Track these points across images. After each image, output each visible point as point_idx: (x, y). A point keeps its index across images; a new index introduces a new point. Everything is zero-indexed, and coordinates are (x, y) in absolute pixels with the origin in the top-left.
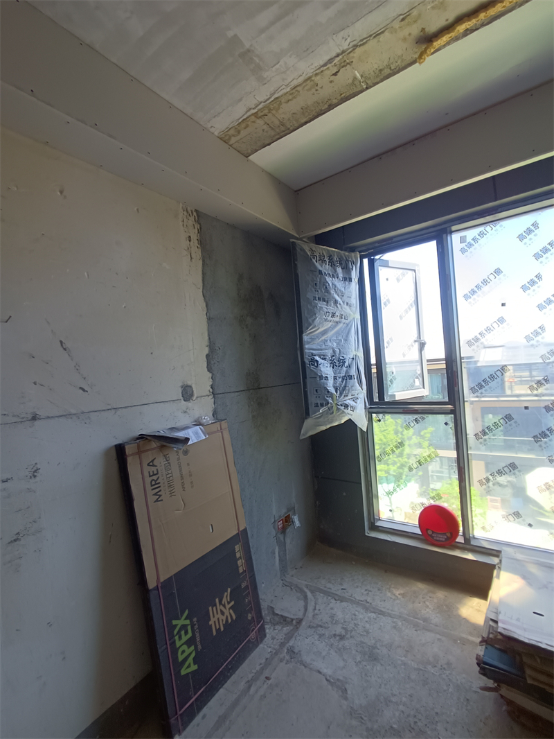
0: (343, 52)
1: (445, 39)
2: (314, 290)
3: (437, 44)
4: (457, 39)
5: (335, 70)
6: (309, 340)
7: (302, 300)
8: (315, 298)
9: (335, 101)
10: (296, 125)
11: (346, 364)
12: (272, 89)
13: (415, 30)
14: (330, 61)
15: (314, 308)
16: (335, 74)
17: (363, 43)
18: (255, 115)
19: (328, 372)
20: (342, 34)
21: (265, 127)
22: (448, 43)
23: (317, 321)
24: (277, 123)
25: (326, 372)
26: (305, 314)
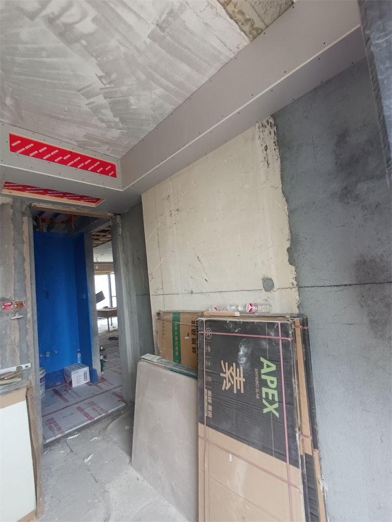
18: (226, 5)
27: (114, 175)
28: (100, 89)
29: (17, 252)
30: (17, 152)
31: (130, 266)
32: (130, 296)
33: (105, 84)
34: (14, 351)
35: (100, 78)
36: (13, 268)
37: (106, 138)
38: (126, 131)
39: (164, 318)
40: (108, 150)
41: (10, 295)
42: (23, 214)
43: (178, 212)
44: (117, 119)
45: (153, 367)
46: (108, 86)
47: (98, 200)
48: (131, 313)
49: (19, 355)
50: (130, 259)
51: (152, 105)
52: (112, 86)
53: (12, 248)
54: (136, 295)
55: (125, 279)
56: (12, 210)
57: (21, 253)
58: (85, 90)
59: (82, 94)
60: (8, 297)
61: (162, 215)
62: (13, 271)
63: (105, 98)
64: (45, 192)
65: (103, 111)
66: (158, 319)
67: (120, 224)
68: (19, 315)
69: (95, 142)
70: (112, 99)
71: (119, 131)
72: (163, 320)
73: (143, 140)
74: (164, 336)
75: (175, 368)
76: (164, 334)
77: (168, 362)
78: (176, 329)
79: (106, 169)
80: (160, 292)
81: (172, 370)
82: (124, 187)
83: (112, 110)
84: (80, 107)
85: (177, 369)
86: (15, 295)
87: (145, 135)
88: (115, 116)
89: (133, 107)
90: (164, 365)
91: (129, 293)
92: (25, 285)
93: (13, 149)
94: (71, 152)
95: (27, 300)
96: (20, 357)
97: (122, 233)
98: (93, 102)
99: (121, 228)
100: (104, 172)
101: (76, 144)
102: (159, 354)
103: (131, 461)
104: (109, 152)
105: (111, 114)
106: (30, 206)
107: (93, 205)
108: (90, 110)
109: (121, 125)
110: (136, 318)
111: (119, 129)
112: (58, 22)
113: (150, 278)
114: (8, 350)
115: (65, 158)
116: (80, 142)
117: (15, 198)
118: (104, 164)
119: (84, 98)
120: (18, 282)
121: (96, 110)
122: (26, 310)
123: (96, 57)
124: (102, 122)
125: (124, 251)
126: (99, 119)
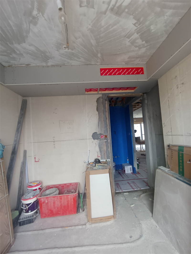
27: (143, 73)
28: (135, 30)
29: (104, 115)
30: (103, 75)
31: (152, 120)
32: (152, 135)
33: (137, 26)
34: (105, 154)
35: (134, 24)
36: (103, 122)
37: (138, 55)
38: (149, 47)
39: (172, 148)
40: (139, 61)
41: (103, 133)
42: (106, 100)
43: (183, 85)
44: (144, 42)
45: (165, 174)
46: (139, 26)
47: (135, 88)
48: (152, 144)
49: (106, 156)
50: (152, 116)
51: (165, 24)
52: (141, 25)
53: (103, 114)
54: (155, 135)
55: (149, 126)
56: (102, 99)
57: (106, 116)
58: (128, 35)
59: (127, 38)
60: (102, 133)
61: (172, 89)
62: (103, 123)
63: (137, 34)
64: (113, 89)
65: (137, 41)
66: (168, 148)
67: (146, 98)
68: (106, 140)
69: (133, 59)
70: (141, 32)
71: (145, 48)
72: (172, 150)
73: (159, 48)
74: (172, 159)
75: (179, 178)
76: (172, 158)
77: (174, 174)
78: (181, 156)
79: (139, 71)
80: (170, 134)
81: (177, 178)
82: (148, 78)
83: (141, 38)
84: (126, 44)
85: (181, 179)
86: (104, 132)
87: (160, 44)
88: (142, 41)
89: (153, 31)
90: (172, 175)
91: (151, 133)
92: (107, 129)
93: (102, 74)
94: (122, 68)
95: (108, 135)
96: (107, 156)
97: (147, 103)
98: (132, 39)
99: (147, 100)
100: (138, 73)
101: (124, 63)
102: (169, 168)
103: (152, 216)
104: (140, 62)
105: (141, 41)
106: (108, 97)
107: (133, 91)
108: (130, 44)
109: (146, 45)
110: (155, 146)
111: (145, 47)
112: (115, 8)
113: (163, 126)
114: (103, 153)
115: (120, 72)
116: (126, 61)
117: (103, 94)
118: (137, 69)
119: (127, 39)
120: (105, 127)
121: (133, 42)
122: (108, 138)
123: (132, 15)
124: (136, 47)
125: (148, 112)
126: (135, 46)
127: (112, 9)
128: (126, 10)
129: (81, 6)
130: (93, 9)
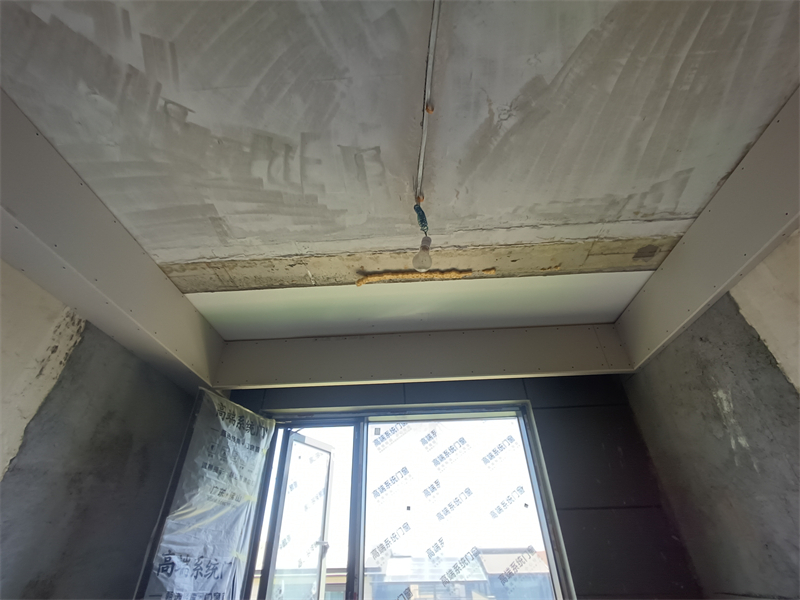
0: (301, 255)
1: (376, 278)
2: (207, 453)
3: (370, 279)
4: (384, 282)
5: (292, 263)
6: (174, 527)
7: (185, 465)
8: (204, 466)
9: (286, 283)
10: (246, 287)
11: (218, 573)
12: (232, 253)
13: (357, 265)
14: (290, 256)
15: (199, 478)
16: (292, 266)
17: (318, 256)
18: (208, 264)
19: (186, 587)
20: (303, 244)
21: (214, 277)
22: (378, 282)
23: (197, 498)
24: (227, 278)
25: (182, 585)
26: (183, 485)
44: (41, 14)
51: (76, 119)
63: (132, 68)
65: (87, 20)
70: (123, 75)
83: (86, 41)
88: (57, 21)
98: (128, 36)
105: (70, 26)
127: (289, 148)
128: (247, 150)
129: (377, 149)
130: (344, 145)
